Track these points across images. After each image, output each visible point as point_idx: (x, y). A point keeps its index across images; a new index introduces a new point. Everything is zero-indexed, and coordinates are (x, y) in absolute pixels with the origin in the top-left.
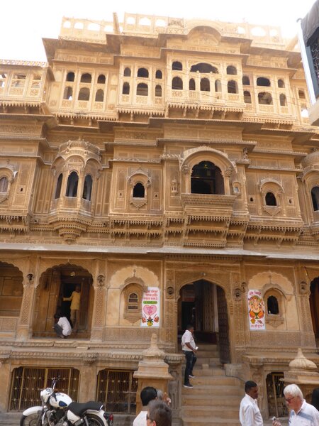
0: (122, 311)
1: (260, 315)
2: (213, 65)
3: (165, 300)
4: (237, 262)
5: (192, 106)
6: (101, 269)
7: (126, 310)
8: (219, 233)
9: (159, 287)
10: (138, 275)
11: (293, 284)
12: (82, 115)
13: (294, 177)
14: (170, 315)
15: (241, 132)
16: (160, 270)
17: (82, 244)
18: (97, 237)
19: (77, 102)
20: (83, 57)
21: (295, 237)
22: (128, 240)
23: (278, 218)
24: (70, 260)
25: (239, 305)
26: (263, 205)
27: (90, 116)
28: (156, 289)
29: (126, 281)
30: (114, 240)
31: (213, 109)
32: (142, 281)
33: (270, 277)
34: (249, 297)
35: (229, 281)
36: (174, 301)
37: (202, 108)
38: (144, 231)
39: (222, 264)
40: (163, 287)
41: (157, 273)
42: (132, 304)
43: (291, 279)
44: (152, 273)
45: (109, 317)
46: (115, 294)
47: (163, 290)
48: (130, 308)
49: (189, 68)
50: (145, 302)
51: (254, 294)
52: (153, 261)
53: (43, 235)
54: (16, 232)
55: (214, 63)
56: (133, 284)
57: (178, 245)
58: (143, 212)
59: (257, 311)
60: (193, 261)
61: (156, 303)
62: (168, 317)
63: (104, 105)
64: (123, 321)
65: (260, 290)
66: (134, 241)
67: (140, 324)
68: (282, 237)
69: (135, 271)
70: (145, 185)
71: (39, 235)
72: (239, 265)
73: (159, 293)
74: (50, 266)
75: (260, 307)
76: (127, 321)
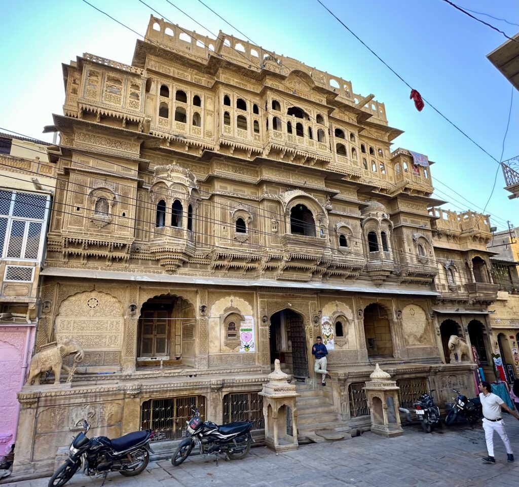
0: (223, 340)
1: (330, 337)
2: (305, 111)
3: (260, 327)
4: (315, 294)
5: (291, 149)
6: (202, 299)
7: (226, 338)
8: (307, 270)
9: (253, 316)
10: (235, 305)
11: (353, 312)
12: (181, 138)
13: (358, 223)
14: (265, 340)
15: (324, 178)
16: (253, 300)
17: (182, 274)
18: (196, 268)
19: (175, 122)
20: (176, 71)
21: (357, 274)
22: (227, 272)
23: (349, 258)
24: (171, 290)
25: (317, 330)
26: (338, 245)
27: (189, 140)
28: (251, 317)
29: (226, 311)
30: (214, 271)
31: (307, 155)
32: (239, 311)
33: (337, 305)
34: (322, 323)
35: (308, 310)
36: (267, 328)
37: (298, 153)
38: (243, 264)
39: (303, 295)
40: (258, 316)
41: (251, 303)
42: (232, 332)
43: (351, 307)
44: (247, 303)
45: (211, 345)
46: (216, 324)
47: (258, 318)
48: (229, 335)
49: (286, 111)
50: (242, 330)
51: (326, 320)
52: (247, 292)
53: (142, 264)
54: (114, 259)
55: (306, 109)
56: (232, 313)
57: (272, 278)
58: (245, 246)
59: (328, 335)
60: (281, 293)
61: (251, 330)
62: (263, 342)
63: (202, 131)
64: (224, 348)
65: (330, 317)
66: (232, 273)
67: (239, 350)
68: (348, 273)
69: (232, 301)
70: (246, 220)
71: (137, 264)
72: (316, 296)
73: (253, 321)
74: (151, 296)
75: (330, 331)
76: (228, 348)
